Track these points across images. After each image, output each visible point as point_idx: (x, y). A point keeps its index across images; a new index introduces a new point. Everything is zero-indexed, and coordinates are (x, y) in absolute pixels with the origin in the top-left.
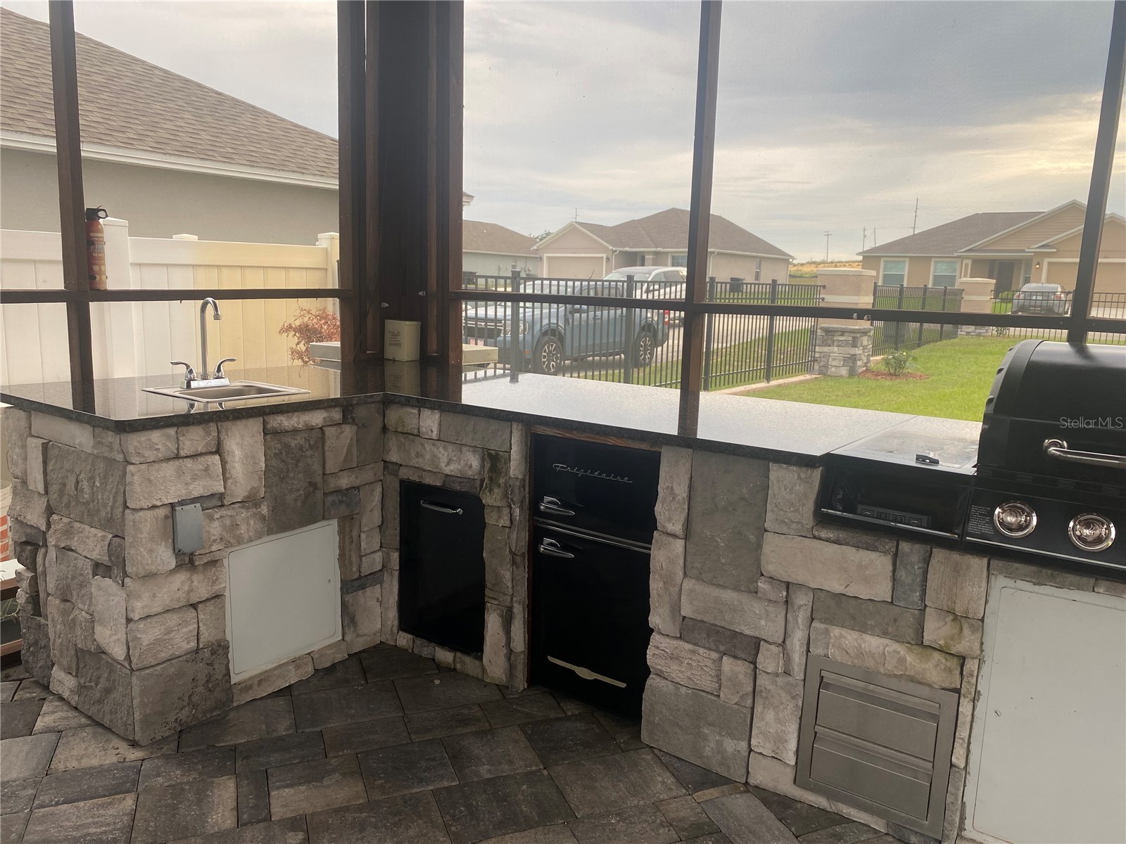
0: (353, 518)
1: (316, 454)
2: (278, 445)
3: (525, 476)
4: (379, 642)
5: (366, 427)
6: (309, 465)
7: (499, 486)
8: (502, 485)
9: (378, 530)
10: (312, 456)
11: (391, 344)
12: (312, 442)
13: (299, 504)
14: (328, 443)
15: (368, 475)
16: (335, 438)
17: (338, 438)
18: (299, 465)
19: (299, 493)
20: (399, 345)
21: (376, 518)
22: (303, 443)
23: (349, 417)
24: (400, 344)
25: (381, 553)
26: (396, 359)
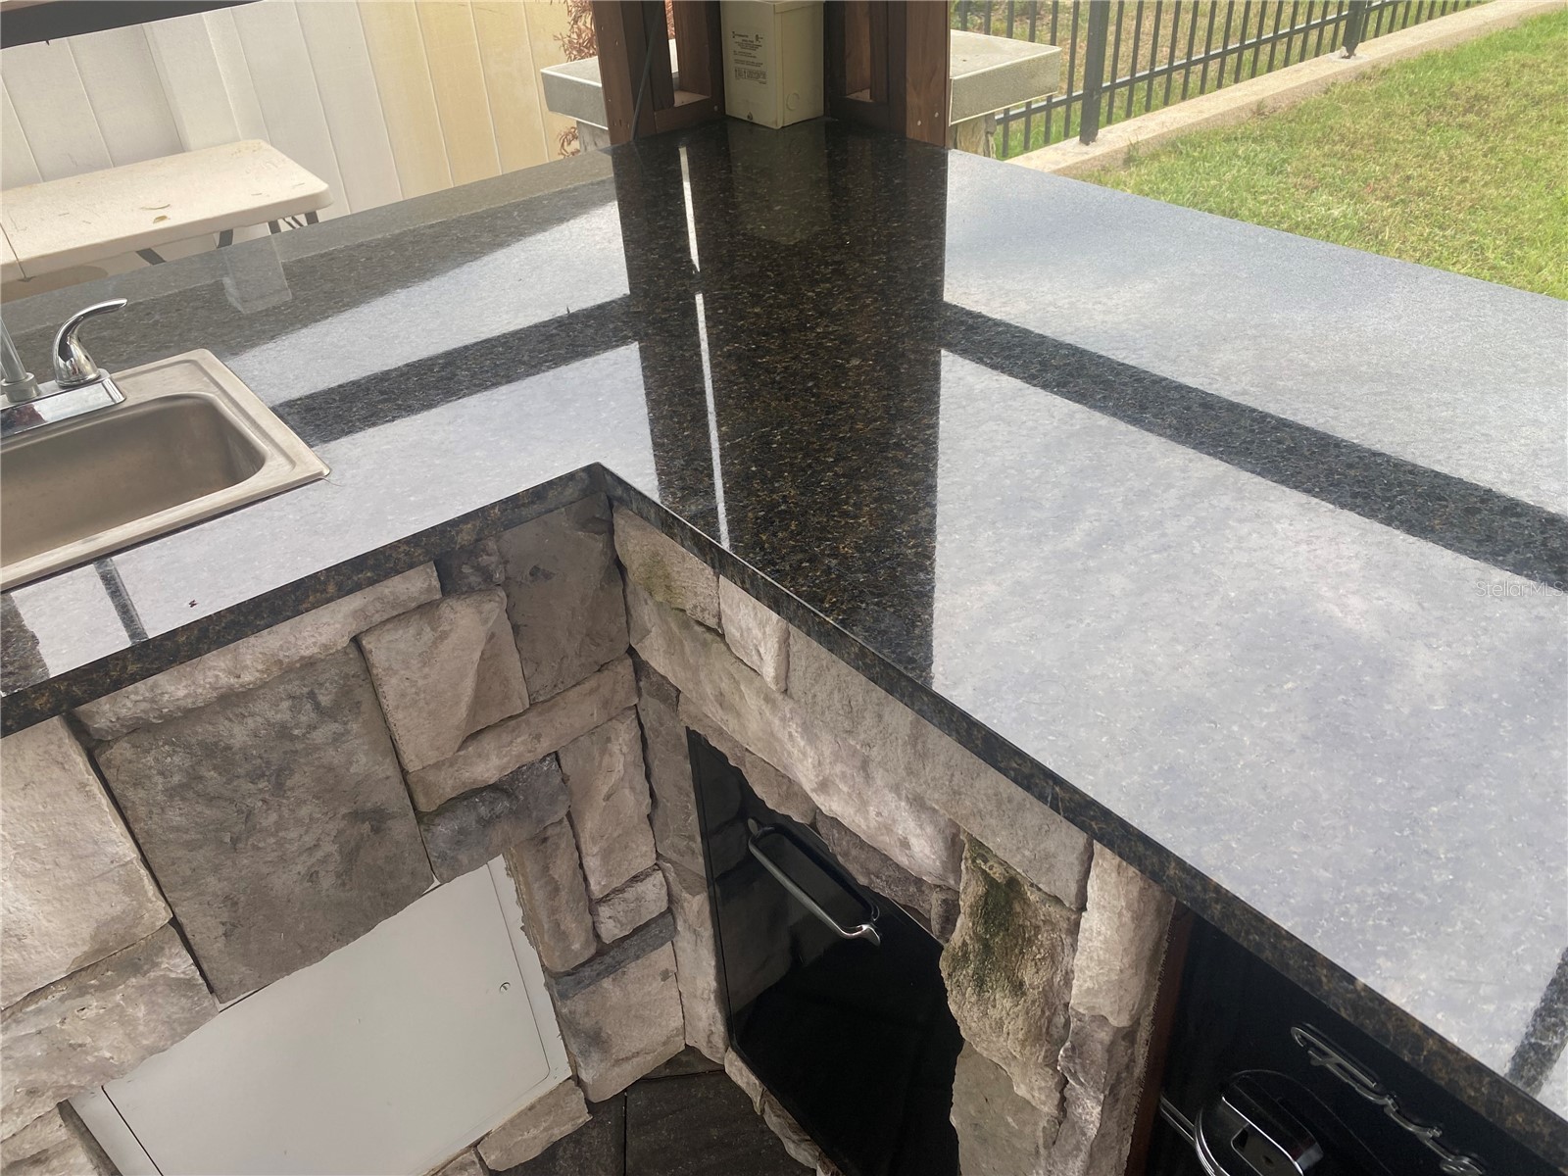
0: (545, 840)
1: (354, 727)
2: (177, 759)
3: (1136, 1022)
4: (683, 1048)
5: (548, 576)
6: (330, 769)
7: (1018, 988)
8: (1033, 994)
9: (646, 826)
10: (337, 739)
11: (739, 74)
12: (325, 700)
13: (327, 882)
14: (390, 689)
15: (579, 711)
16: (415, 663)
17: (426, 659)
18: (289, 783)
19: (319, 854)
20: (760, 76)
21: (633, 802)
22: (286, 716)
23: (466, 570)
24: (764, 75)
25: (659, 875)
26: (756, 120)
